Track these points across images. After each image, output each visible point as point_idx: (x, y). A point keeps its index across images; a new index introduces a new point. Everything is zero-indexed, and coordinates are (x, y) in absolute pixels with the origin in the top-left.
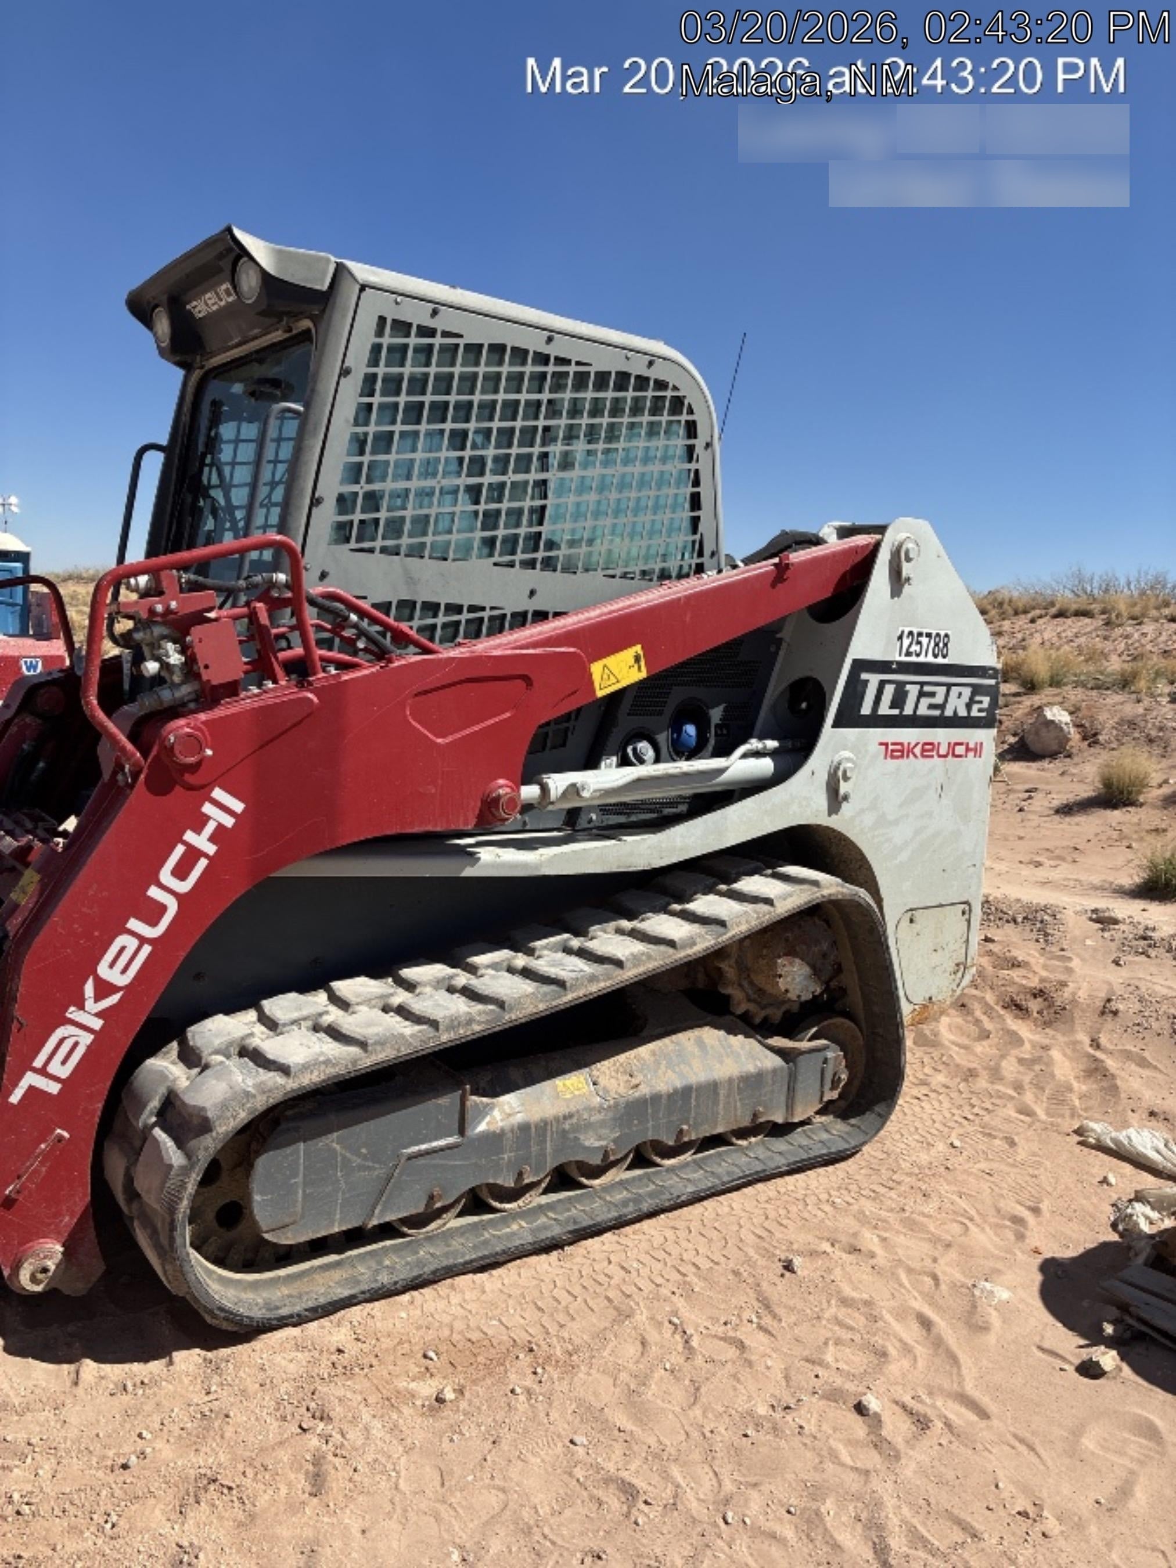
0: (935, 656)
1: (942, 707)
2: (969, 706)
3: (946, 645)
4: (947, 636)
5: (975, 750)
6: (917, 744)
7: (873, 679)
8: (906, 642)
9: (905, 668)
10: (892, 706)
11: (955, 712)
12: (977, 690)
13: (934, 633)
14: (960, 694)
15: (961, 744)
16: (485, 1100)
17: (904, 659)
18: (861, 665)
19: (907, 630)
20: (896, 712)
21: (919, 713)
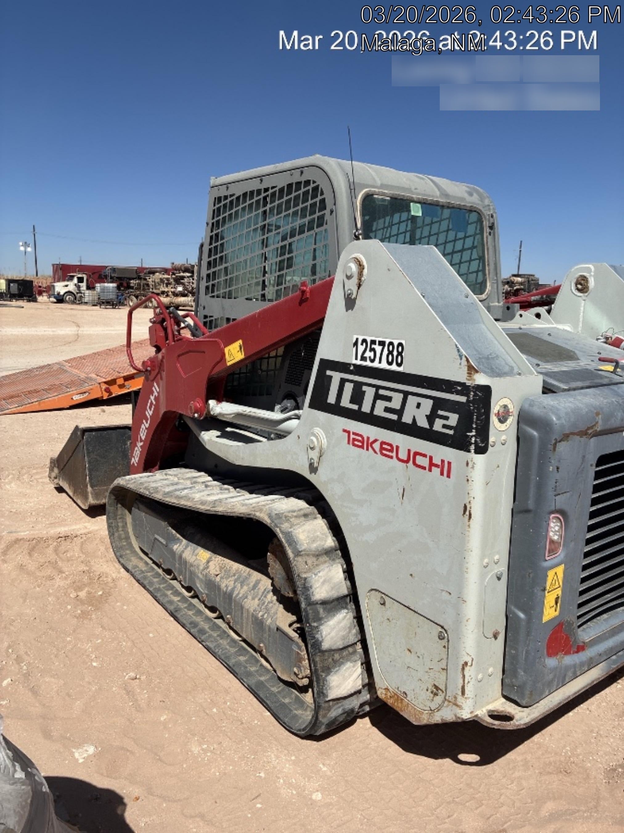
0: (390, 364)
1: (400, 412)
2: (431, 418)
3: (400, 354)
4: (400, 344)
5: (441, 467)
6: (376, 441)
7: (336, 377)
8: (361, 348)
9: (361, 370)
10: (352, 402)
11: (414, 420)
12: (438, 404)
13: (388, 341)
14: (419, 406)
15: (425, 456)
16: (178, 536)
17: (359, 362)
18: (326, 364)
19: (361, 339)
20: (355, 407)
21: (376, 413)
